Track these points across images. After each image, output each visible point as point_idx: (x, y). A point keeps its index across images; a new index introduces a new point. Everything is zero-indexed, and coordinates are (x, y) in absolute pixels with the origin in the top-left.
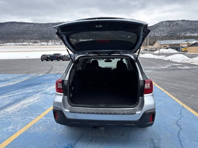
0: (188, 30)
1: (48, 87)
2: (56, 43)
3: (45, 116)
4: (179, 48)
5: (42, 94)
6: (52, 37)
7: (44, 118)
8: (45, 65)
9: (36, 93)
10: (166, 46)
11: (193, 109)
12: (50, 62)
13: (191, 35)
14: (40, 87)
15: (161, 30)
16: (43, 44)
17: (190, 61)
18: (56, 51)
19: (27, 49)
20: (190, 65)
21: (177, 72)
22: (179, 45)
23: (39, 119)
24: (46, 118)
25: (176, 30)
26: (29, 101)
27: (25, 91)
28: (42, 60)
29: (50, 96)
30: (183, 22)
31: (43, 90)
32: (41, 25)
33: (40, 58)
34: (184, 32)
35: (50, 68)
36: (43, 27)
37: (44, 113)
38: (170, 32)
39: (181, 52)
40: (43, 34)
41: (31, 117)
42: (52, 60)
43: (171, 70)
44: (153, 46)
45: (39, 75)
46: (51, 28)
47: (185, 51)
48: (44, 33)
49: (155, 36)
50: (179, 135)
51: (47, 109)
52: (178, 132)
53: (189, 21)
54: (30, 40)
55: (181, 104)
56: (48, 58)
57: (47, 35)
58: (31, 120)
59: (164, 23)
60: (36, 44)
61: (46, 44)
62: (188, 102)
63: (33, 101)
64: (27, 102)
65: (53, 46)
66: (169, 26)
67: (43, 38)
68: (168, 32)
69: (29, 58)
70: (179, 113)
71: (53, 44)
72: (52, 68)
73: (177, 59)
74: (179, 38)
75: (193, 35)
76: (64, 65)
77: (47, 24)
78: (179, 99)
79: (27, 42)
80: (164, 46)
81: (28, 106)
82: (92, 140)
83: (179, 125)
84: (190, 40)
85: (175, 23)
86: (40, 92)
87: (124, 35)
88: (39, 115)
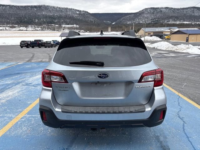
0: (171, 17)
1: (30, 77)
2: (37, 28)
3: (28, 113)
4: (163, 36)
5: (23, 85)
6: (31, 22)
7: (28, 116)
8: (26, 52)
9: (16, 84)
10: (150, 34)
11: (190, 98)
12: (31, 49)
13: (173, 23)
14: (21, 78)
15: (146, 18)
16: (21, 29)
17: (175, 48)
18: (37, 37)
19: (4, 35)
20: (175, 53)
21: (164, 59)
22: (162, 32)
23: (21, 117)
24: (31, 116)
25: (159, 17)
26: (8, 95)
27: (3, 82)
28: (22, 47)
29: (33, 87)
30: (166, 9)
31: (24, 81)
32: (18, 8)
33: (19, 44)
34: (167, 19)
35: (31, 55)
36: (20, 10)
37: (27, 109)
38: (153, 20)
39: (164, 40)
40: (21, 18)
41: (11, 115)
42: (33, 47)
43: (158, 58)
44: (138, 34)
45: (19, 63)
46: (30, 11)
47: (168, 39)
48: (22, 16)
49: (139, 23)
50: (184, 129)
51: (31, 104)
52: (182, 127)
53: (172, 8)
54: (7, 24)
55: (177, 93)
56: (28, 44)
57: (25, 19)
58: (11, 119)
59: (149, 10)
60: (14, 29)
61: (25, 29)
62: (182, 91)
63: (13, 94)
64: (5, 95)
65: (33, 31)
66: (153, 13)
67: (21, 22)
68: (151, 20)
69: (6, 45)
70: (176, 103)
71: (33, 29)
72: (33, 56)
73: (162, 46)
74: (162, 26)
75: (175, 23)
76: (47, 52)
77: (25, 6)
78: (173, 88)
79: (4, 27)
80: (148, 34)
81: (7, 100)
82: (89, 142)
83: (181, 117)
84: (173, 28)
85: (159, 11)
86: (21, 83)
87: (108, 22)
88: (21, 112)
